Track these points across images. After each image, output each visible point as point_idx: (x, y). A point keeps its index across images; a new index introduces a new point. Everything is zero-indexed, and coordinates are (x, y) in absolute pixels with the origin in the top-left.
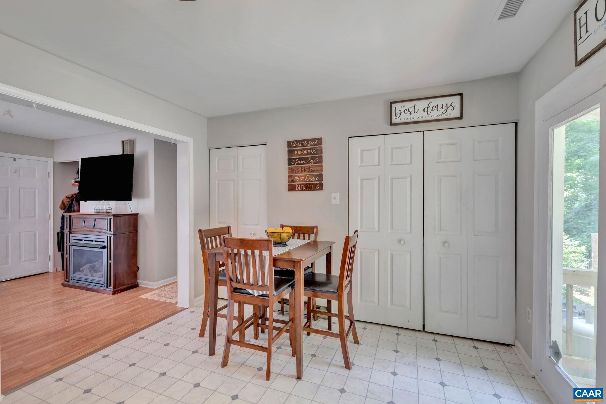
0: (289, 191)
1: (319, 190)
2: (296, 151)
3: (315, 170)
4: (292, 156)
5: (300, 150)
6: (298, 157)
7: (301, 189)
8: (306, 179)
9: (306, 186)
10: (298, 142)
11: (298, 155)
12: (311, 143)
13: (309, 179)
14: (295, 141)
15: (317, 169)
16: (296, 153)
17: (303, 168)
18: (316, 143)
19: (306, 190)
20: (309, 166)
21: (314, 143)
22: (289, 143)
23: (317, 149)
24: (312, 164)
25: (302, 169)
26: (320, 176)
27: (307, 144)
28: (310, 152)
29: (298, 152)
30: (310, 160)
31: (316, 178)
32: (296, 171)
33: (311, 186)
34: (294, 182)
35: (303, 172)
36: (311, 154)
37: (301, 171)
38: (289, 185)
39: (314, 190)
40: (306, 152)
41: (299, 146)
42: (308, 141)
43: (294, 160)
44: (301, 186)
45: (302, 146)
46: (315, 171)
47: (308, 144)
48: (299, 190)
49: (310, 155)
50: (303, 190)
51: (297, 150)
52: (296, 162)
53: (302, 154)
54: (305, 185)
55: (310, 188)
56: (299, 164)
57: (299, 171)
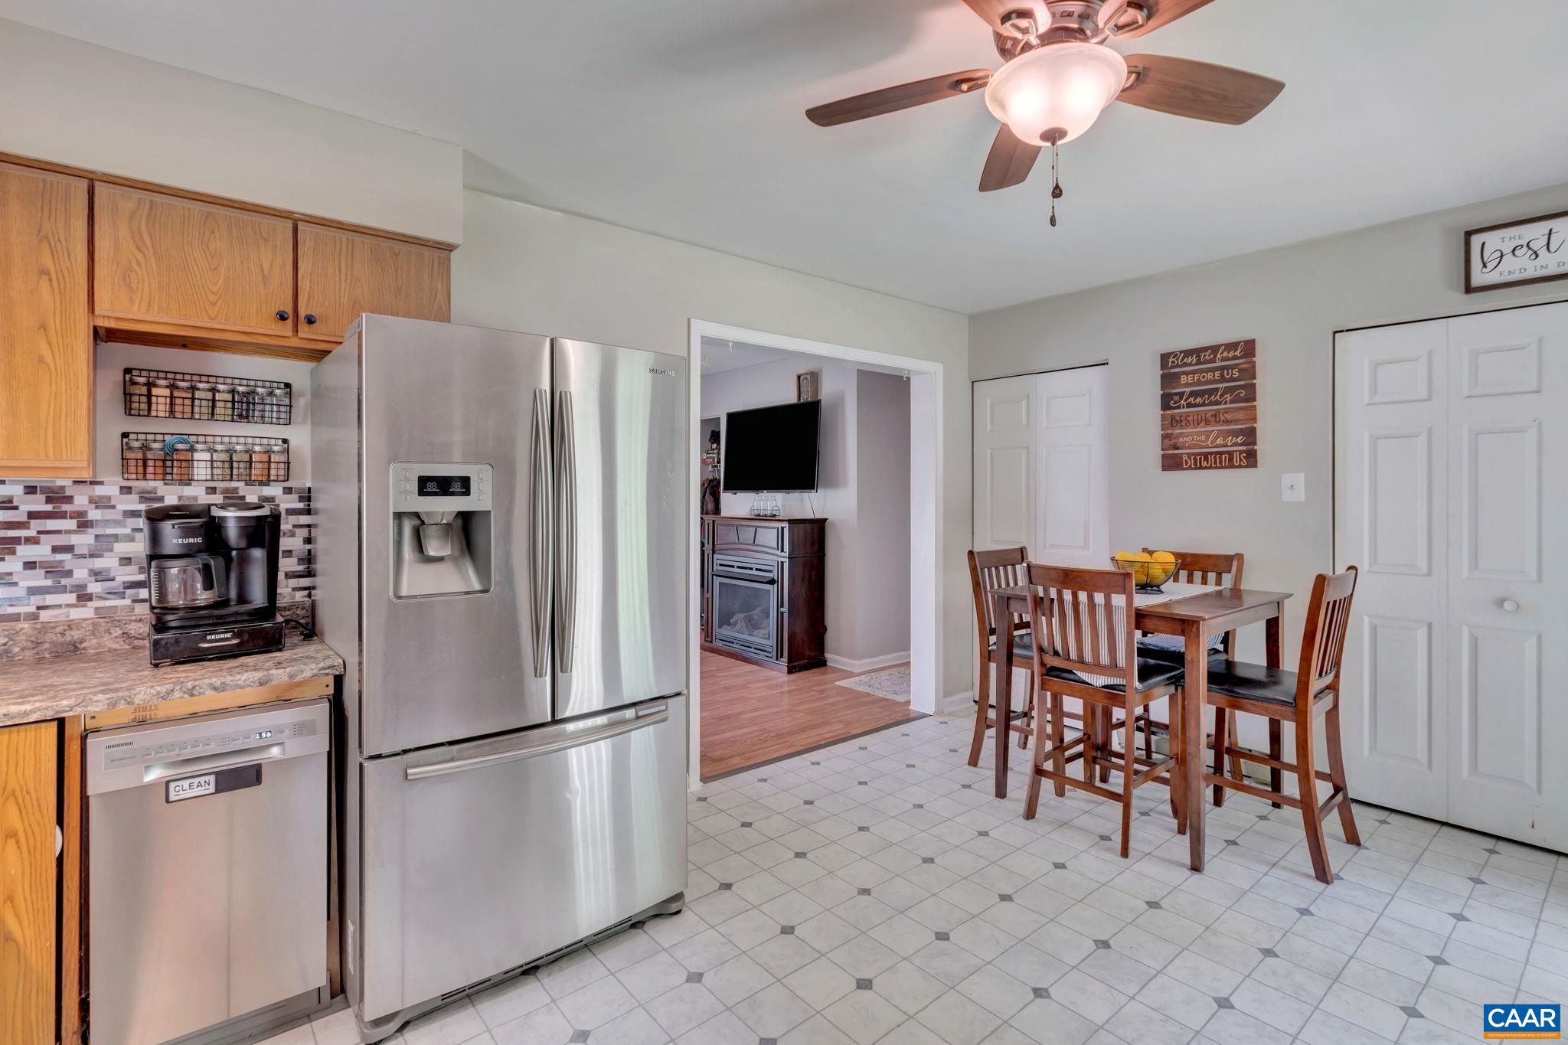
0: (1163, 470)
1: (1246, 467)
2: (1182, 377)
3: (1236, 418)
4: (1174, 388)
5: (1193, 373)
6: (1188, 390)
7: (1195, 464)
8: (1210, 440)
9: (1211, 458)
10: (1188, 353)
11: (1188, 385)
12: (1225, 354)
13: (1219, 441)
14: (1181, 352)
15: (1241, 415)
16: (1184, 379)
17: (1203, 415)
18: (1237, 353)
19: (1211, 468)
20: (1219, 410)
21: (1231, 354)
22: (1164, 358)
23: (1241, 367)
24: (1225, 403)
25: (1200, 419)
26: (1250, 435)
27: (1212, 356)
28: (1222, 375)
29: (1189, 379)
30: (1222, 396)
31: (1237, 437)
32: (1183, 423)
33: (1223, 457)
34: (1177, 448)
35: (1203, 424)
36: (1223, 379)
37: (1196, 423)
38: (1164, 456)
39: (1231, 466)
40: (1210, 376)
41: (1190, 364)
42: (1215, 349)
43: (1176, 398)
44: (1195, 459)
45: (1199, 363)
46: (1234, 420)
47: (1215, 357)
48: (1190, 468)
49: (1222, 382)
50: (1201, 468)
51: (1187, 373)
52: (1182, 402)
53: (1199, 383)
54: (1206, 456)
55: (1221, 462)
56: (1189, 405)
57: (1191, 422)
